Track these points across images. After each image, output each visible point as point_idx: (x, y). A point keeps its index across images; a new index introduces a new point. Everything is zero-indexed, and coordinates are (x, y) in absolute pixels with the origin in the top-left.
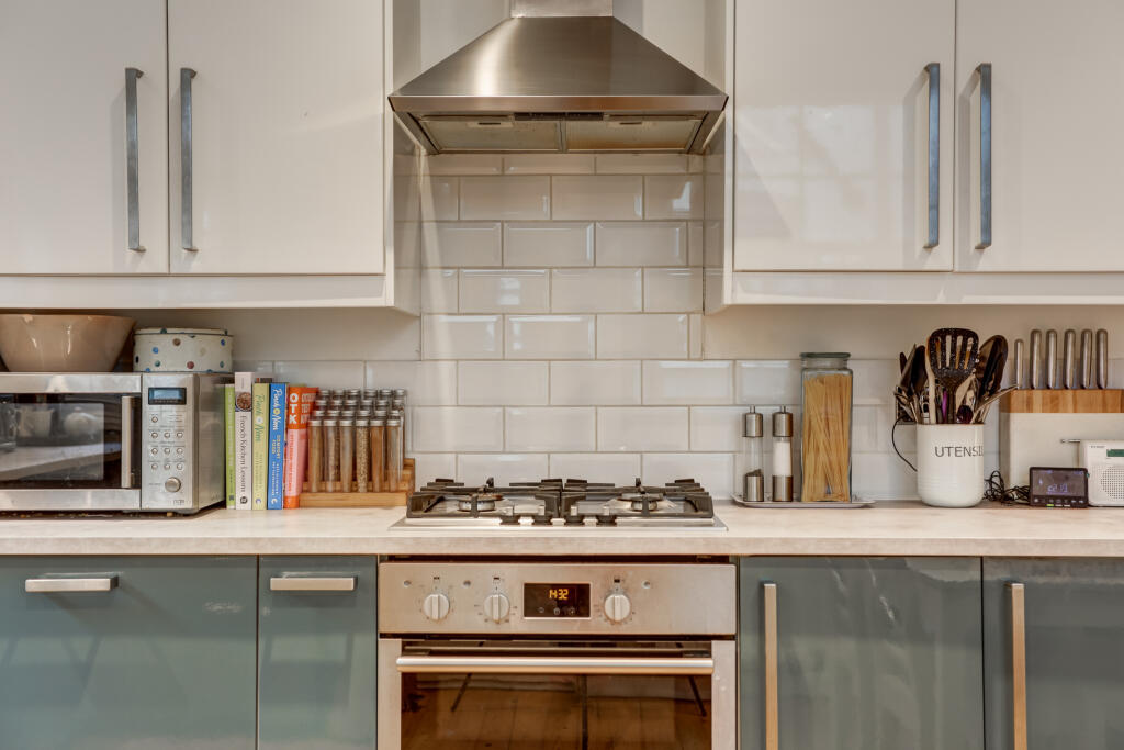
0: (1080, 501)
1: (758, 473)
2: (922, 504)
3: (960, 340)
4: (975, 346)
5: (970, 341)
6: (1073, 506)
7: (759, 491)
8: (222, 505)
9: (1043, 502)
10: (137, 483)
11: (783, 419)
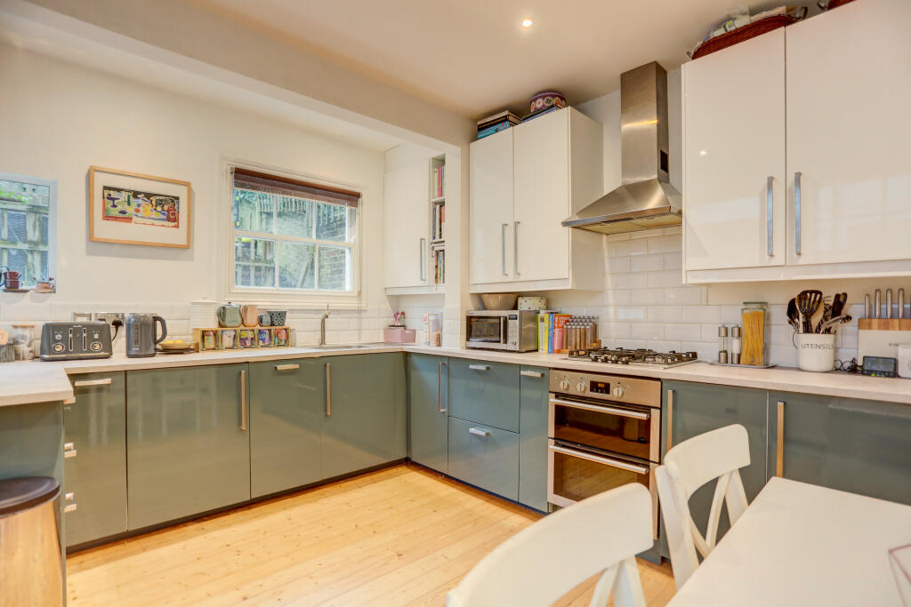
0: (895, 375)
1: (725, 352)
2: (799, 369)
3: (813, 295)
4: (820, 298)
5: (818, 296)
6: (886, 376)
7: (725, 358)
8: (537, 350)
9: (869, 373)
10: (506, 342)
11: (736, 330)
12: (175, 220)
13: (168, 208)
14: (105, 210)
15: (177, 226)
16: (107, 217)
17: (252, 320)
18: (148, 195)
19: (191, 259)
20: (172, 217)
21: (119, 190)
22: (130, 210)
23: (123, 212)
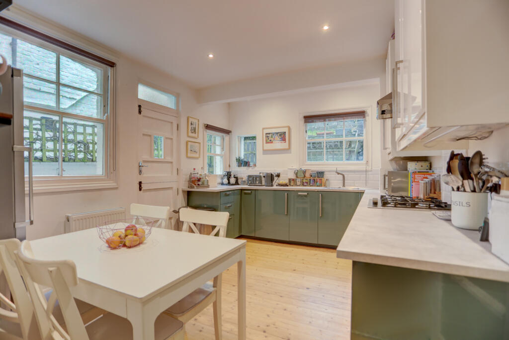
12: (285, 140)
13: (282, 136)
14: (266, 140)
15: (285, 142)
16: (267, 143)
17: (308, 175)
18: (277, 133)
19: (291, 153)
20: (284, 139)
21: (269, 134)
22: (272, 139)
23: (270, 140)
